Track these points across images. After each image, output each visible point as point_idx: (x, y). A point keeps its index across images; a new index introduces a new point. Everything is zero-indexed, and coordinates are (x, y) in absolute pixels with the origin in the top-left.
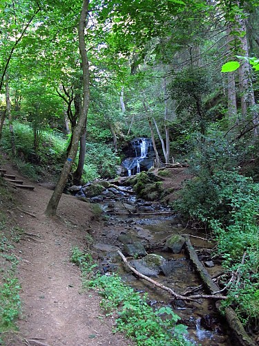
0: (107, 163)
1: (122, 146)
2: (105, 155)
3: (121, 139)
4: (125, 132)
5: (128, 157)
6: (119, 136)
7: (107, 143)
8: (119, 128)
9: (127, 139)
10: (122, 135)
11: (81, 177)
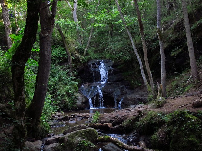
0: (63, 89)
1: (78, 69)
2: (60, 79)
3: (77, 60)
4: (81, 51)
5: (85, 82)
6: (75, 56)
7: (60, 64)
8: (73, 46)
9: (83, 60)
10: (78, 55)
11: (38, 121)
